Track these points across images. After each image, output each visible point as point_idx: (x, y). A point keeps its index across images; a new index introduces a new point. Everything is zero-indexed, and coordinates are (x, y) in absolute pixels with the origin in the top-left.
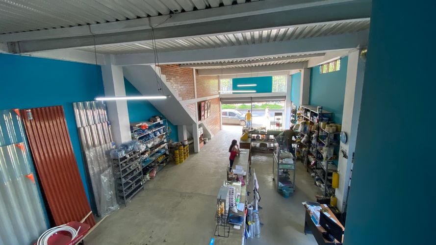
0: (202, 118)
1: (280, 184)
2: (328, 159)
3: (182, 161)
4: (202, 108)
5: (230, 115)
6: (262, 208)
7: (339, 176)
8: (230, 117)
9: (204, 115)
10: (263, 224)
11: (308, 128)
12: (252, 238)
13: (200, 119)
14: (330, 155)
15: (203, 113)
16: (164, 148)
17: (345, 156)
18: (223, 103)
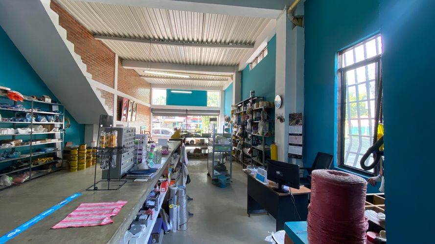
0: (123, 117)
1: (215, 172)
2: (265, 134)
3: (83, 168)
4: (124, 105)
5: (162, 133)
6: (192, 199)
7: (277, 147)
8: (162, 135)
9: (126, 115)
10: (192, 215)
11: (242, 120)
12: (175, 231)
13: (119, 118)
14: (266, 130)
15: (124, 112)
16: (53, 145)
17: (282, 120)
18: (155, 115)
